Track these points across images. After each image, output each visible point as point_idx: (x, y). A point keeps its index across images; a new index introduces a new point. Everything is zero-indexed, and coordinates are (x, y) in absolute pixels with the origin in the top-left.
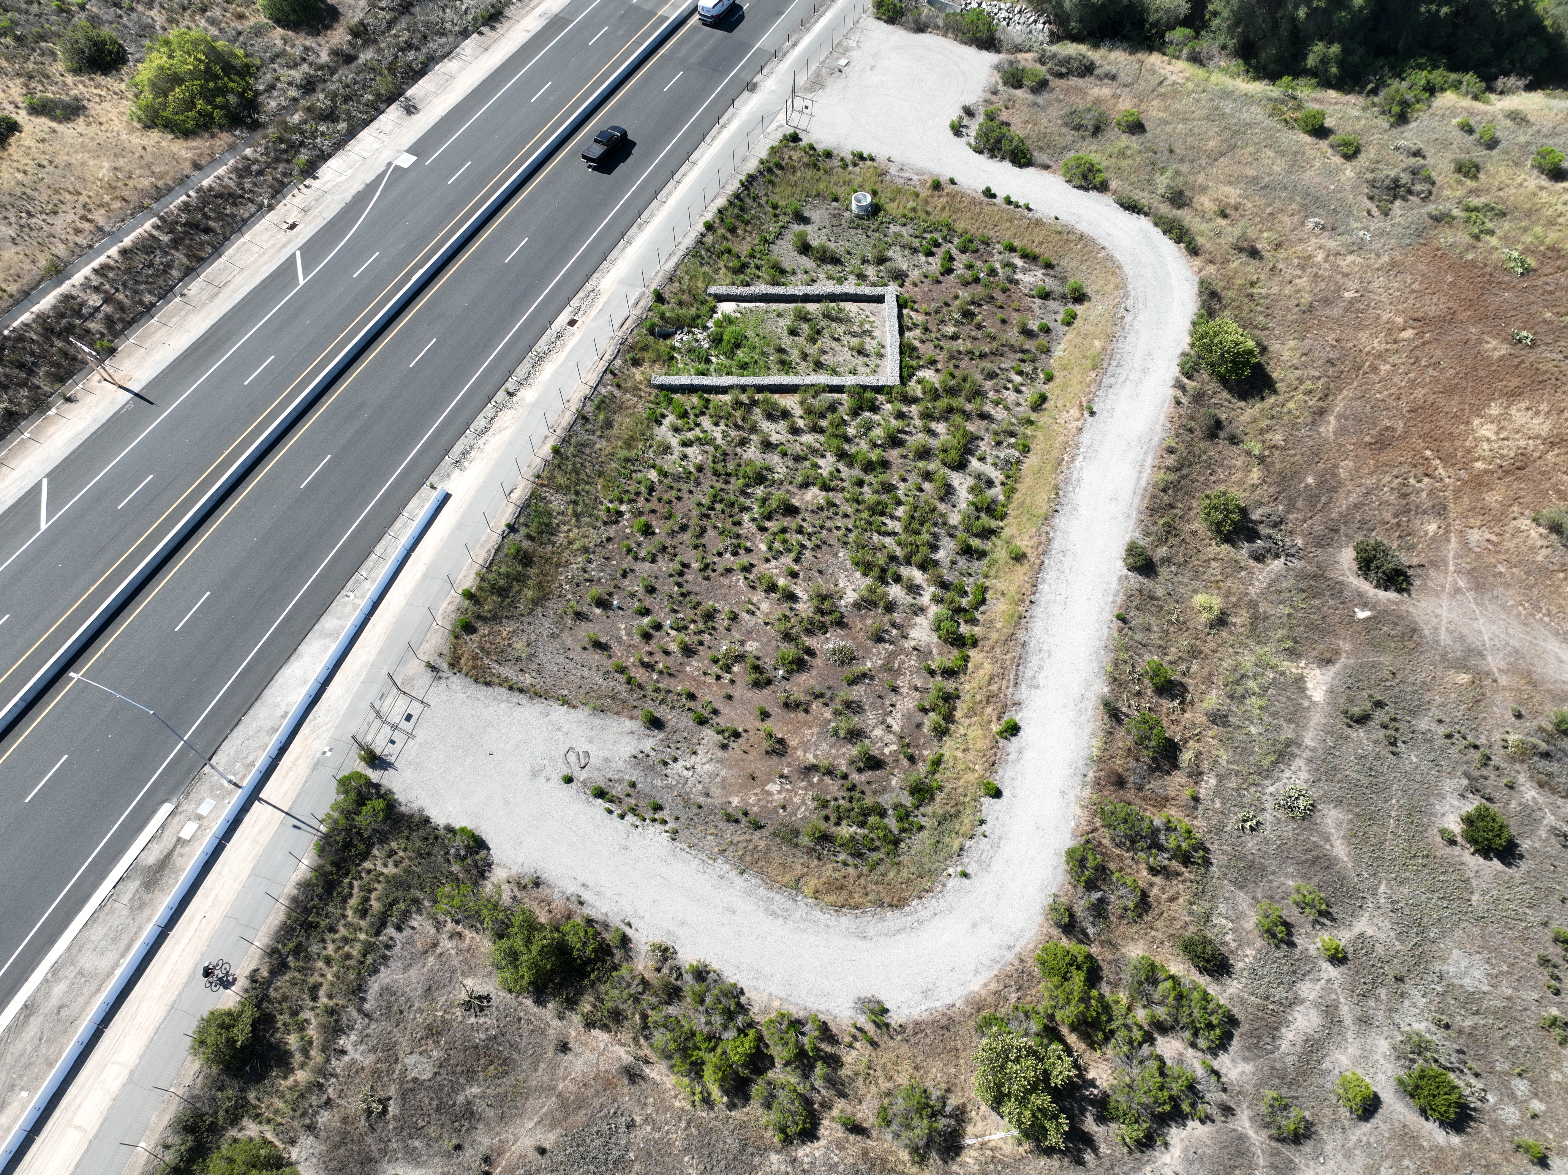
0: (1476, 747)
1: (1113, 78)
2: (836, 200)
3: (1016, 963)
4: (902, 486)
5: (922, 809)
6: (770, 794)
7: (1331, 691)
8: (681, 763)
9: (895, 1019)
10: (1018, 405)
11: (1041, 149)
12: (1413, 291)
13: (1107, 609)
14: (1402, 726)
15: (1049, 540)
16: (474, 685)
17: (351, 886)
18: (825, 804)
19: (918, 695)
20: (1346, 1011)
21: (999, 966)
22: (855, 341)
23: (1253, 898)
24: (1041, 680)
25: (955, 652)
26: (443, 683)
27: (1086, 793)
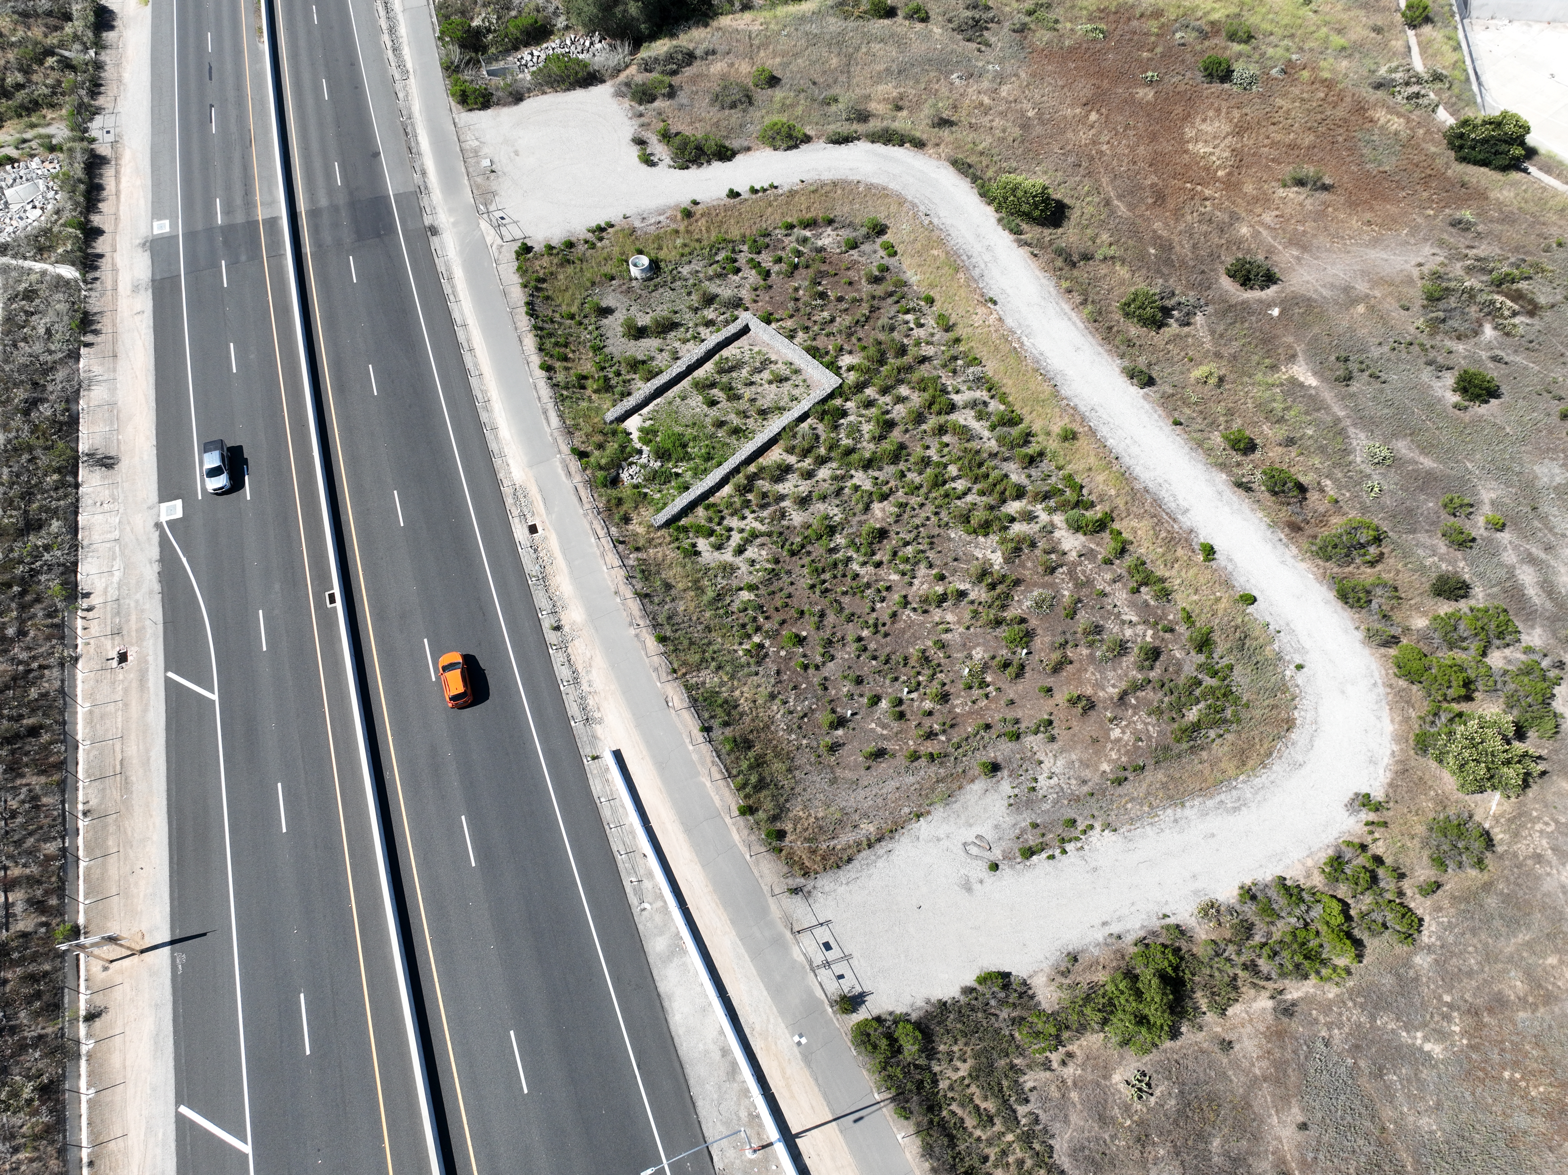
0: (1411, 344)
1: (714, 52)
2: (613, 278)
3: (1389, 690)
4: (929, 453)
5: (1215, 655)
6: (1118, 740)
7: (1315, 374)
8: (1040, 778)
9: (1378, 794)
10: (932, 335)
11: (727, 137)
12: (1063, 87)
13: (1162, 424)
14: (1367, 362)
15: (1075, 408)
16: (841, 872)
17: (954, 1113)
18: (1158, 712)
19: (1119, 585)
20: (1537, 551)
21: (1384, 702)
22: (766, 375)
23: (1427, 531)
24: (1184, 504)
25: (1106, 535)
26: (817, 894)
27: (1294, 550)
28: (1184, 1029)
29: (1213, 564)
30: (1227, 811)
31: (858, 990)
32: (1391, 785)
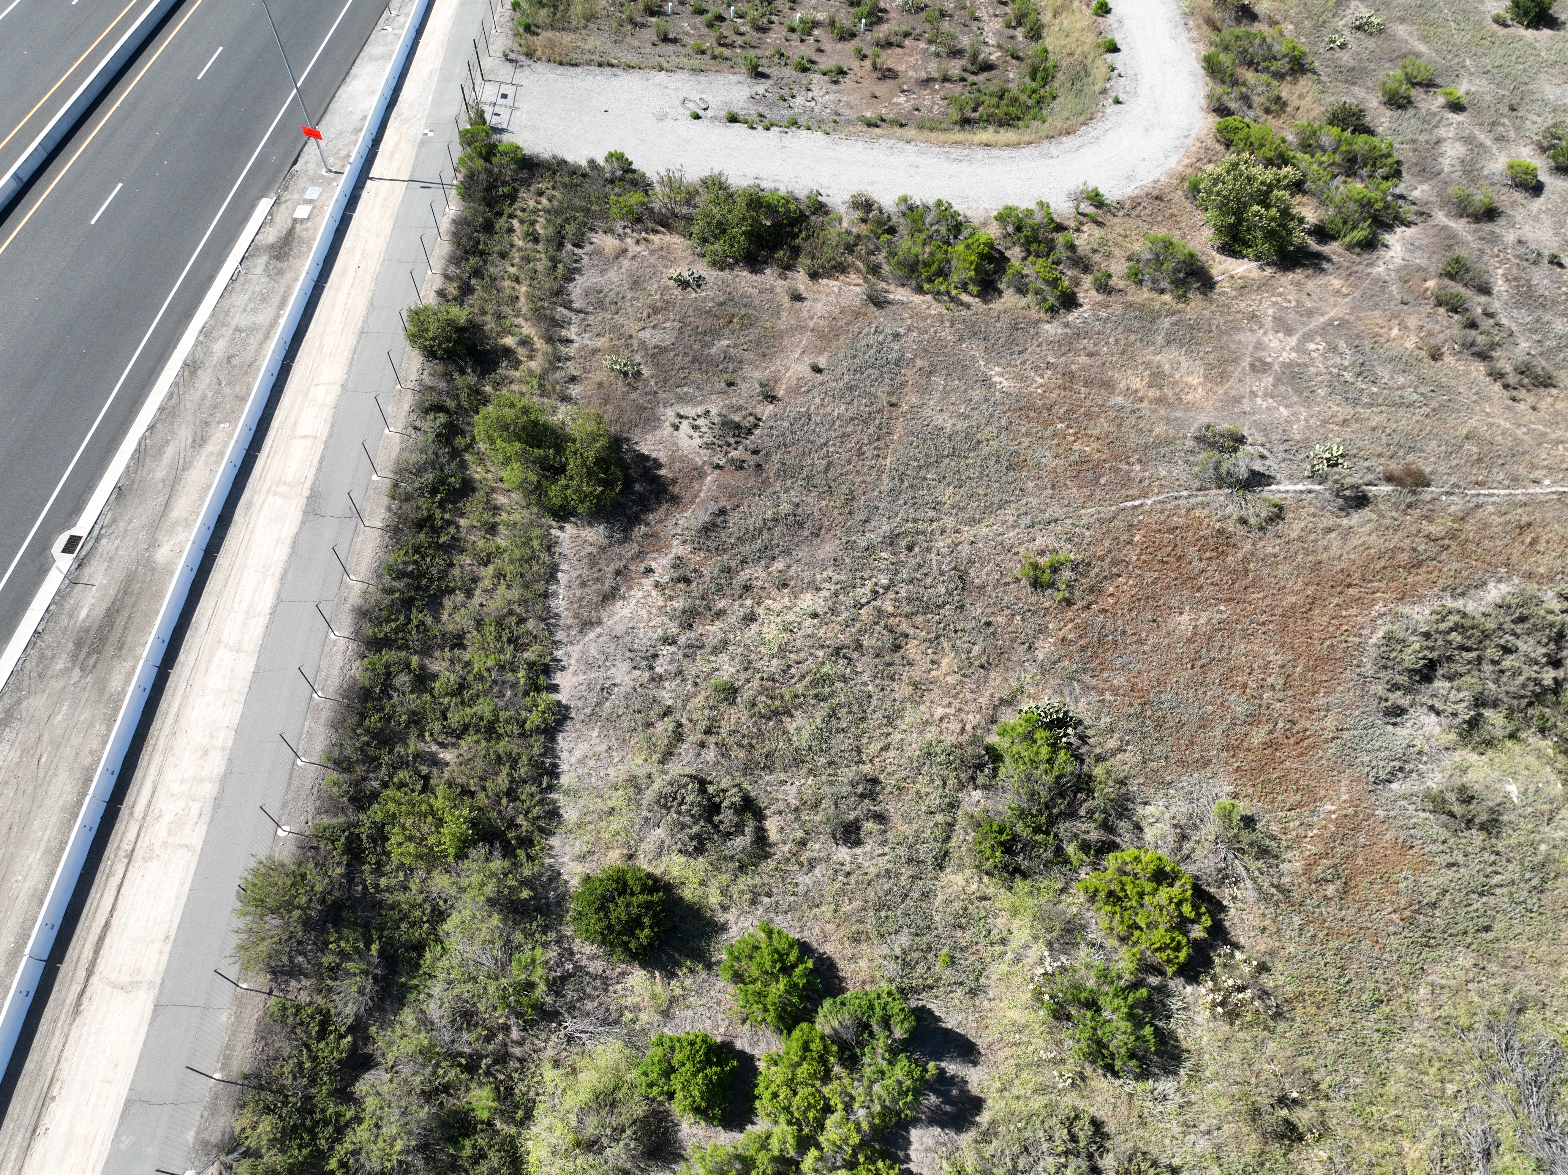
3: (1197, 145)
5: (1048, 85)
6: (898, 104)
8: (799, 97)
9: (1111, 199)
16: (561, 68)
17: (509, 224)
18: (953, 100)
19: (1000, 19)
20: (1484, 138)
21: (1184, 149)
23: (1367, 88)
26: (527, 71)
27: (1194, 34)
28: (768, 271)
29: (1100, 20)
30: (947, 159)
31: (504, 126)
32: (1132, 199)
